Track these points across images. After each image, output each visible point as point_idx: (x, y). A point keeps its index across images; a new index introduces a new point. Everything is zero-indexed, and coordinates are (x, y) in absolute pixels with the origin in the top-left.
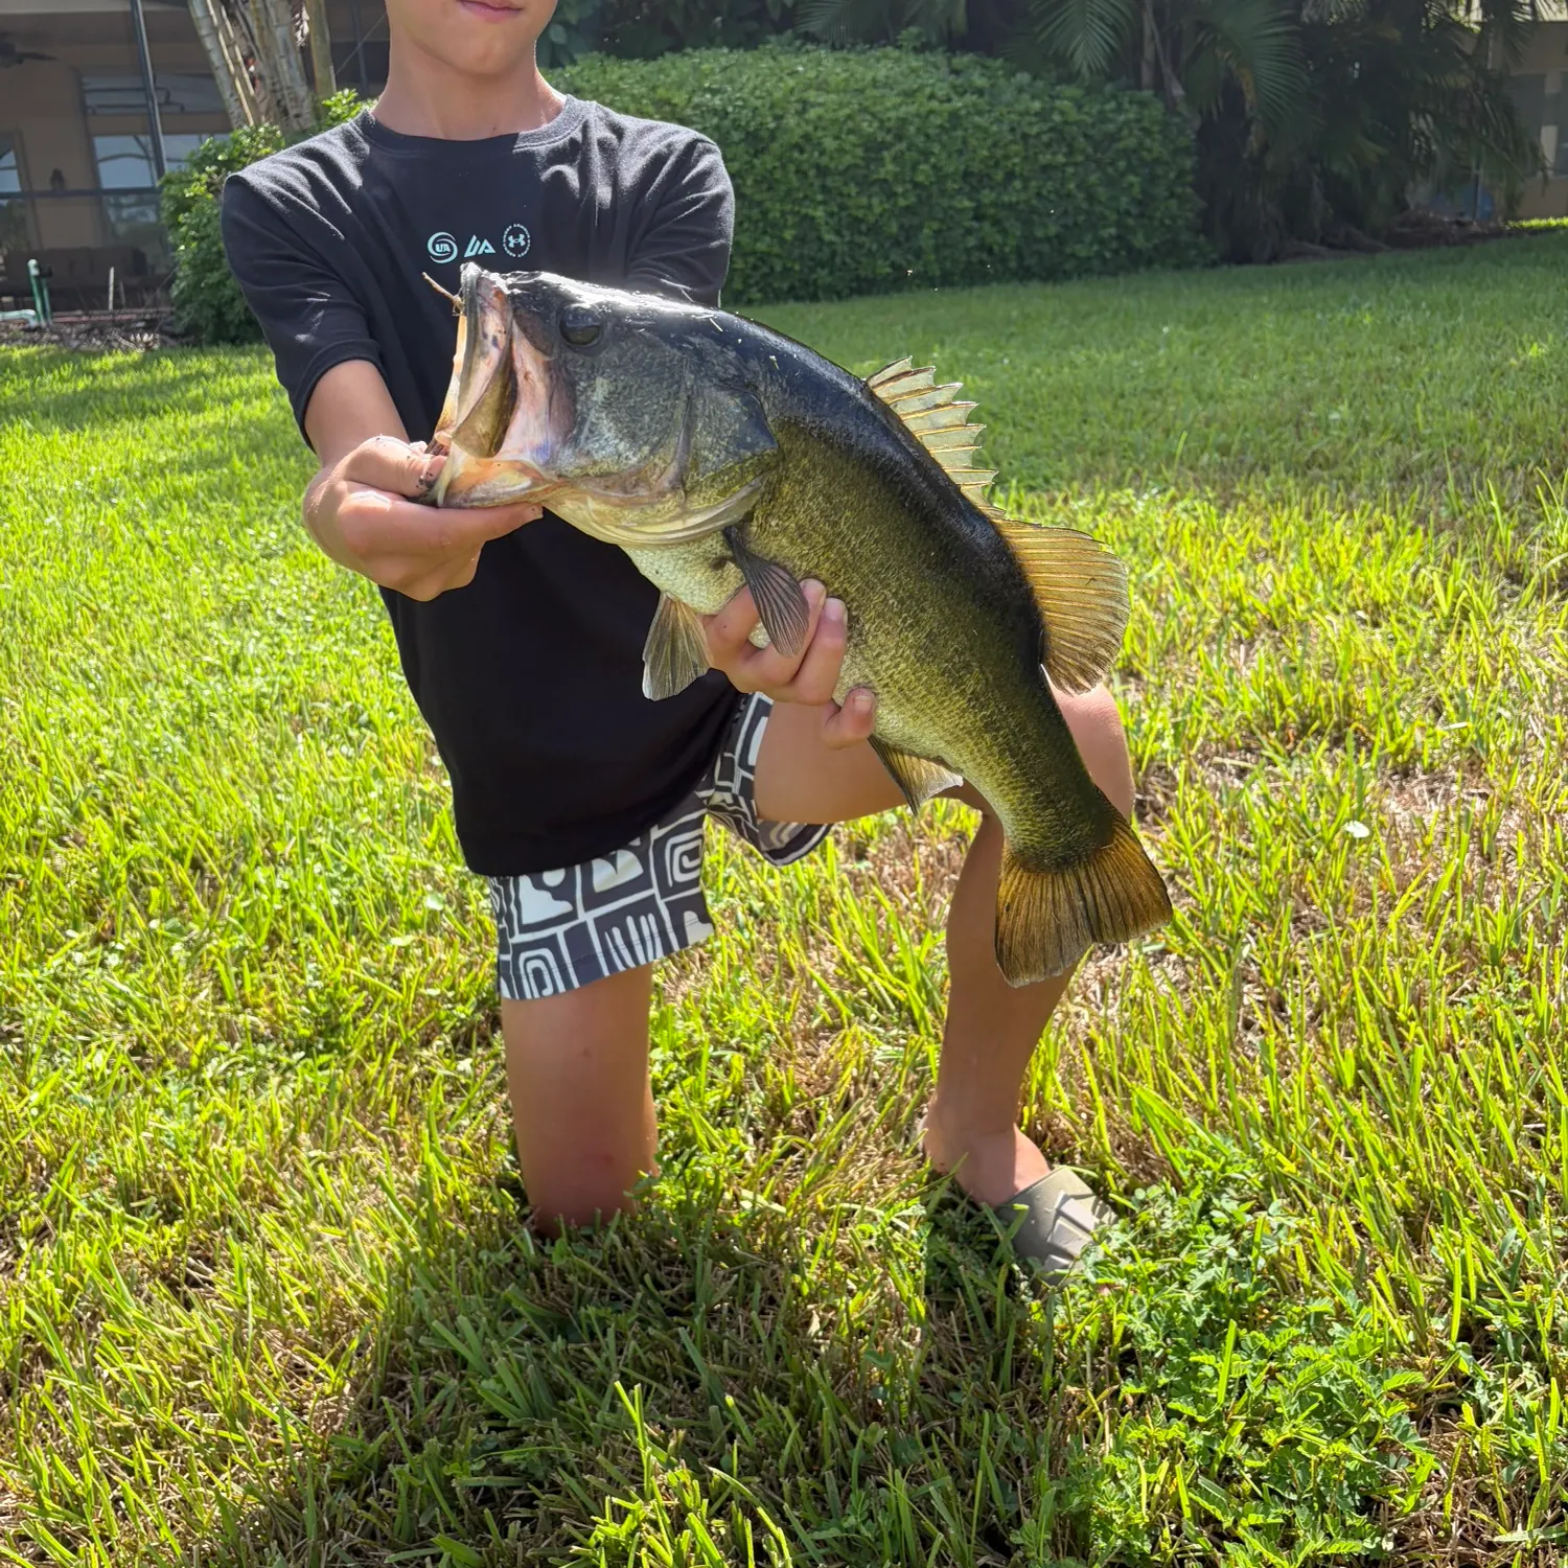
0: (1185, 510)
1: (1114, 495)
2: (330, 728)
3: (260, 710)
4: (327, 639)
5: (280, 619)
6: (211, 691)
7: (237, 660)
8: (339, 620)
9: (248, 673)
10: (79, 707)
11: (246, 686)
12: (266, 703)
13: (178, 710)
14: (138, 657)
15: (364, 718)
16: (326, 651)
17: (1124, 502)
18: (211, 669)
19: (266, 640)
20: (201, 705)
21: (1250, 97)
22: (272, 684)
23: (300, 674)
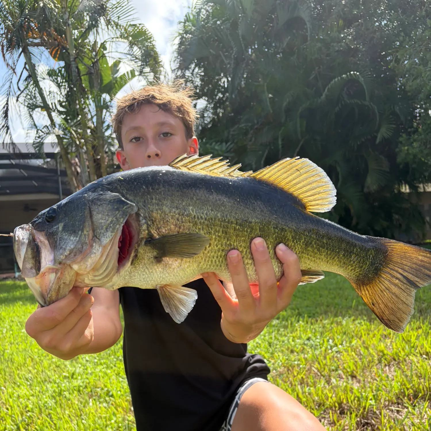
0: (359, 323)
1: (336, 319)
2: (100, 397)
3: (79, 391)
4: (101, 367)
5: (87, 361)
6: (65, 385)
7: (73, 374)
8: (105, 361)
9: (76, 379)
10: (24, 391)
11: (76, 383)
12: (81, 388)
13: (54, 391)
14: (44, 373)
15: (111, 394)
16: (100, 371)
17: (339, 320)
18: (65, 377)
19: (83, 367)
20: (61, 390)
21: (352, 211)
22: (83, 382)
23: (92, 379)
